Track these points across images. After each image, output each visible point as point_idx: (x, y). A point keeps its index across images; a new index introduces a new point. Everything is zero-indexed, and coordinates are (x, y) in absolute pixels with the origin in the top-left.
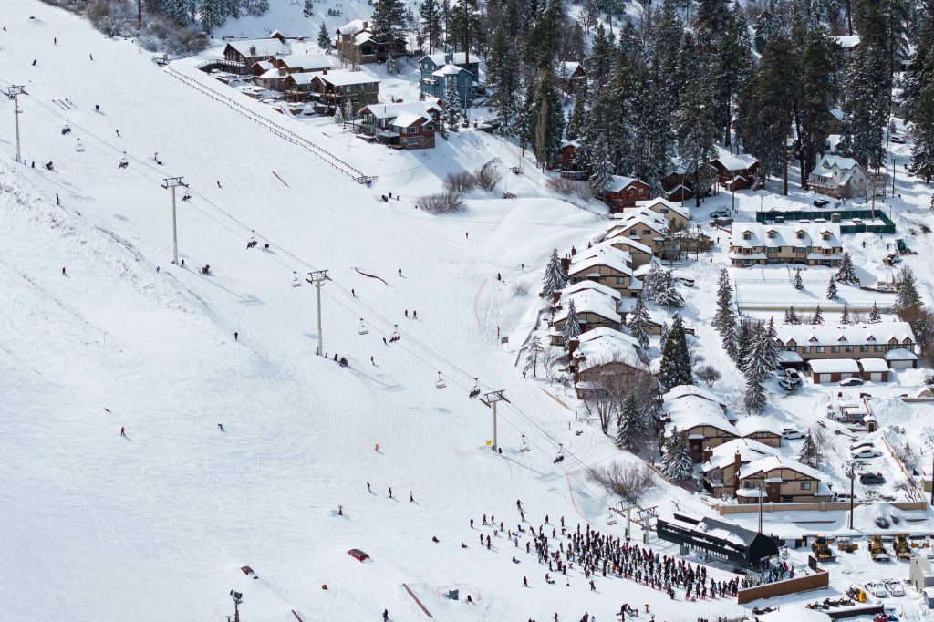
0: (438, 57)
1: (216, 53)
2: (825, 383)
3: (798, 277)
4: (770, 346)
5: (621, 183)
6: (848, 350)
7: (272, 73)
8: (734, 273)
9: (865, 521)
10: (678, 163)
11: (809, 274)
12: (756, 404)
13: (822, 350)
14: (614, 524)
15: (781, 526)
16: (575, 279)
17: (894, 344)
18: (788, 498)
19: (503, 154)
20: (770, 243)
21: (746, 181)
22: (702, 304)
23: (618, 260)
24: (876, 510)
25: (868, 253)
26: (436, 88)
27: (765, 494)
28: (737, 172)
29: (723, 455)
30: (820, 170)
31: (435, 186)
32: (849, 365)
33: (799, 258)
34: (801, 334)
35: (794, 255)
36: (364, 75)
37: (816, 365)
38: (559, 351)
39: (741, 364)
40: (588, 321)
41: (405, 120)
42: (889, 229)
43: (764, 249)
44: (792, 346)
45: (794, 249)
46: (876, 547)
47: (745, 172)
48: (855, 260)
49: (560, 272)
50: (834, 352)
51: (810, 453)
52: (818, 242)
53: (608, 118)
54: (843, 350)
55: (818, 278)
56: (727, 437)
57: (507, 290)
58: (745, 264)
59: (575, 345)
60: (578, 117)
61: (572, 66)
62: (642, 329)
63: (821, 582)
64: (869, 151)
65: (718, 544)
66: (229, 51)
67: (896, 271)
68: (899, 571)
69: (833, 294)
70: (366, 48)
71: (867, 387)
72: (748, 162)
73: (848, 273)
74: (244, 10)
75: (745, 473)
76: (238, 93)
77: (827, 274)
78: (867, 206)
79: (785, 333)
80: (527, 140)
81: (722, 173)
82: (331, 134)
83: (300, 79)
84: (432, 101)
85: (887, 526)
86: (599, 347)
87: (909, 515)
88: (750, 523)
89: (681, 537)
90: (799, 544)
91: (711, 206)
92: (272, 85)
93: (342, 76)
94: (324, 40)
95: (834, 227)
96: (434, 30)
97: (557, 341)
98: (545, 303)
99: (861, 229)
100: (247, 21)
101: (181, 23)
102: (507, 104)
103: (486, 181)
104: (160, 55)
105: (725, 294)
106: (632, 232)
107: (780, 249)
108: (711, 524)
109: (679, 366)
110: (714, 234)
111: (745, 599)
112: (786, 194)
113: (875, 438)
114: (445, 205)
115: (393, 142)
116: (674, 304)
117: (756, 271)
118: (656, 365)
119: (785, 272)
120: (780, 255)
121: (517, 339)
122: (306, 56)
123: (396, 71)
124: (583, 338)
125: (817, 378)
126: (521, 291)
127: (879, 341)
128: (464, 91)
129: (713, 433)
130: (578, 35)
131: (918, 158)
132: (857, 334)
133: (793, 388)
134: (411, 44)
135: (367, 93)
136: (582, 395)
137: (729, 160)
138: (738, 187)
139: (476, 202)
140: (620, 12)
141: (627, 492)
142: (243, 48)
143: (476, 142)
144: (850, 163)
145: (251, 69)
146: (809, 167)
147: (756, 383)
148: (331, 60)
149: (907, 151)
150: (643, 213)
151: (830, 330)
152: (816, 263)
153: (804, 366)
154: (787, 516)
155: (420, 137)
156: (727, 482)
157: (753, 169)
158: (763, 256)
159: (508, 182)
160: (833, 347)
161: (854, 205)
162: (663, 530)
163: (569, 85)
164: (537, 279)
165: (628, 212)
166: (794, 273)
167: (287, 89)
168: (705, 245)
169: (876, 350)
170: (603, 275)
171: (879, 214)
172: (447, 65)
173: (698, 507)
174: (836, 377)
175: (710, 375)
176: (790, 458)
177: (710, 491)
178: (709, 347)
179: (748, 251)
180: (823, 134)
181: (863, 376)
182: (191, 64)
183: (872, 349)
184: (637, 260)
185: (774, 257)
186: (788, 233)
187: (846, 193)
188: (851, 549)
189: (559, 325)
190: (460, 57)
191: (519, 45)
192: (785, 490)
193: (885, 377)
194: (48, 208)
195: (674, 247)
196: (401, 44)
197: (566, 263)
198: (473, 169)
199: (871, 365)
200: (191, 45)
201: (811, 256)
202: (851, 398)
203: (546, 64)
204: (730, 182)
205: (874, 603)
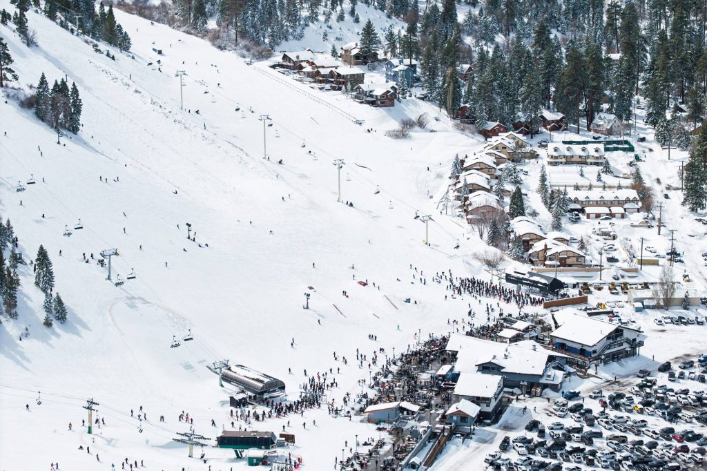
0: (395, 61)
1: (278, 58)
2: (592, 219)
3: (581, 170)
4: (565, 201)
5: (491, 125)
6: (604, 204)
7: (308, 69)
8: (549, 169)
9: (607, 276)
10: (522, 116)
11: (587, 169)
12: (557, 226)
13: (591, 203)
14: (485, 276)
15: (566, 277)
16: (467, 169)
17: (627, 201)
18: (570, 265)
19: (431, 111)
20: (568, 154)
21: (558, 126)
22: (531, 183)
23: (490, 161)
24: (613, 272)
25: (619, 160)
26: (395, 77)
27: (558, 263)
28: (553, 121)
29: (538, 246)
30: (597, 121)
31: (396, 126)
32: (605, 210)
33: (583, 162)
34: (581, 195)
35: (580, 160)
36: (356, 70)
37: (588, 210)
38: (459, 203)
39: (550, 208)
40: (473, 188)
41: (379, 92)
42: (631, 149)
43: (564, 157)
44: (576, 201)
45: (580, 157)
46: (612, 288)
47: (557, 122)
48: (612, 164)
49: (460, 166)
50: (597, 204)
51: (582, 247)
52: (593, 153)
53: (485, 92)
54: (602, 203)
55: (592, 171)
56: (541, 238)
57: (432, 175)
58: (556, 164)
59: (466, 199)
60: (469, 92)
61: (466, 67)
62: (501, 193)
63: (584, 300)
64: (623, 111)
65: (534, 284)
66: (285, 57)
67: (633, 170)
68: (623, 297)
69: (599, 179)
70: (357, 57)
71: (613, 220)
72: (559, 116)
73: (607, 169)
74: (291, 37)
75: (549, 253)
76: (290, 79)
77: (596, 169)
78: (621, 139)
79: (572, 194)
80: (442, 104)
81: (545, 122)
82: (342, 101)
83: (323, 71)
84: (392, 83)
85: (618, 279)
86: (477, 199)
87: (630, 274)
88: (552, 275)
89: (517, 281)
90: (574, 286)
91: (538, 138)
92: (309, 75)
93: (345, 70)
94: (334, 53)
95: (601, 146)
96: (392, 47)
97: (458, 198)
98: (453, 181)
99: (616, 149)
100: (293, 43)
101: (258, 43)
102: (432, 85)
103: (421, 124)
104: (248, 60)
105: (543, 179)
106: (497, 148)
107: (572, 157)
108: (531, 274)
109: (518, 206)
110: (540, 151)
111: (546, 306)
112: (578, 133)
113: (616, 243)
114: (401, 135)
115: (372, 103)
116: (517, 182)
117: (560, 168)
118: (507, 209)
119: (575, 169)
120: (572, 160)
121: (437, 197)
122: (326, 61)
123: (373, 69)
124: (471, 196)
125: (588, 216)
126: (439, 176)
127: (620, 199)
128: (410, 79)
129: (535, 237)
130: (470, 51)
131: (650, 115)
132: (609, 195)
133: (577, 220)
134: (381, 55)
135: (359, 79)
136: (470, 222)
137: (549, 115)
138: (553, 129)
139: (415, 133)
140: (492, 40)
141: (491, 264)
142: (293, 56)
143: (415, 104)
144: (612, 117)
145: (297, 67)
146: (590, 119)
147: (557, 217)
148: (339, 62)
149: (643, 113)
150: (504, 139)
151: (595, 195)
152: (591, 164)
153: (582, 211)
154: (570, 274)
155: (387, 101)
156: (543, 257)
157: (561, 120)
158: (564, 160)
159: (432, 124)
160: (597, 202)
161: (614, 138)
162: (509, 278)
163: (465, 77)
164: (448, 170)
165: (494, 138)
166: (579, 168)
167: (317, 77)
168: (534, 156)
169: (619, 203)
170: (481, 167)
171: (626, 142)
172: (400, 65)
173: (525, 268)
174: (598, 216)
175: (534, 214)
176: (575, 248)
177: (532, 262)
178: (534, 201)
179: (556, 158)
180: (599, 102)
181: (612, 215)
182: (265, 64)
183: (616, 202)
184: (499, 161)
185: (569, 161)
186: (577, 150)
187: (610, 132)
188: (600, 289)
189: (459, 190)
190: (407, 61)
191: (438, 55)
192: (569, 261)
193: (623, 216)
194: (200, 130)
195: (517, 157)
196: (375, 55)
197: (463, 162)
198: (414, 118)
199: (615, 210)
200: (264, 55)
201: (588, 161)
202: (605, 225)
203: (453, 64)
204: (549, 127)
205: (608, 309)
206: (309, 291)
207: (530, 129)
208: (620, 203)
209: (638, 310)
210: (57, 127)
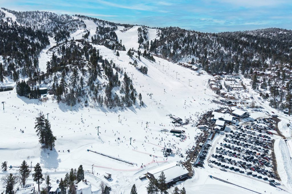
0: (197, 64)
1: (178, 63)
4: (230, 87)
5: (214, 74)
7: (183, 65)
8: (225, 81)
9: (240, 101)
10: (219, 73)
11: (232, 82)
12: (228, 91)
14: (216, 100)
15: (232, 101)
16: (211, 81)
17: (241, 87)
19: (203, 71)
21: (225, 74)
22: (222, 83)
23: (215, 80)
24: (241, 100)
25: (238, 80)
26: (197, 66)
27: (230, 98)
29: (226, 95)
30: (232, 73)
31: (198, 74)
32: (237, 89)
33: (231, 80)
34: (232, 86)
36: (191, 65)
37: (234, 89)
38: (210, 86)
39: (227, 88)
40: (213, 84)
41: (195, 68)
42: (240, 78)
44: (231, 87)
46: (241, 103)
47: (225, 73)
48: (237, 81)
49: (209, 80)
50: (235, 88)
51: (234, 95)
52: (233, 79)
53: (213, 69)
55: (233, 82)
56: (226, 94)
57: (205, 82)
59: (211, 86)
60: (210, 68)
61: (209, 65)
62: (217, 85)
63: (236, 105)
64: (237, 72)
65: (226, 102)
66: (179, 63)
67: (241, 82)
68: (243, 105)
69: (235, 83)
70: (191, 63)
71: (239, 91)
72: (226, 73)
73: (236, 82)
75: (228, 96)
76: (180, 66)
77: (234, 82)
78: (237, 76)
79: (231, 86)
80: (206, 70)
81: (223, 74)
82: (189, 70)
83: (185, 65)
84: (197, 67)
86: (214, 86)
87: (244, 101)
88: (229, 100)
89: (223, 101)
90: (233, 102)
91: (222, 76)
92: (183, 66)
93: (189, 65)
94: (187, 62)
95: (235, 78)
96: (197, 62)
97: (209, 86)
98: (208, 83)
100: (180, 61)
101: (175, 61)
102: (203, 67)
103: (202, 73)
104: (173, 63)
105: (225, 83)
106: (216, 78)
108: (225, 100)
109: (221, 88)
110: (223, 78)
111: (229, 106)
112: (229, 75)
113: (240, 95)
114: (199, 75)
115: (194, 70)
116: (220, 83)
117: (227, 81)
118: (219, 88)
121: (206, 86)
122: (186, 64)
123: (193, 65)
124: (212, 85)
125: (234, 90)
126: (206, 82)
128: (200, 66)
130: (209, 62)
131: (242, 73)
132: (238, 86)
133: (232, 90)
134: (195, 63)
135: (191, 66)
136: (212, 90)
137: (224, 72)
138: (224, 75)
139: (201, 75)
140: (213, 61)
141: (217, 98)
142: (181, 63)
143: (201, 70)
144: (235, 73)
145: (181, 64)
146: (231, 73)
147: (228, 90)
148: (188, 64)
149: (241, 72)
150: (216, 76)
151: (235, 86)
153: (233, 89)
155: (196, 70)
156: (227, 97)
159: (204, 74)
161: (236, 76)
162: (221, 100)
163: (209, 66)
164: (208, 81)
165: (215, 76)
167: (184, 66)
168: (222, 79)
170: (213, 81)
171: (238, 77)
172: (198, 64)
173: (224, 99)
174: (236, 90)
175: (224, 89)
176: (232, 95)
177: (225, 98)
178: (224, 87)
180: (233, 71)
181: (238, 90)
182: (176, 64)
184: (216, 80)
185: (229, 80)
186: (230, 78)
187: (235, 75)
188: (238, 103)
189: (210, 84)
190: (199, 64)
191: (205, 63)
192: (232, 98)
193: (240, 90)
194: (166, 74)
195: (219, 79)
196: (194, 63)
197: (210, 80)
198: (201, 72)
199: (239, 89)
200: (176, 62)
202: (237, 91)
203: (207, 64)
205: (241, 107)
206: (185, 101)
207: (221, 74)
208: (240, 88)
209: (247, 108)
210: (144, 73)
